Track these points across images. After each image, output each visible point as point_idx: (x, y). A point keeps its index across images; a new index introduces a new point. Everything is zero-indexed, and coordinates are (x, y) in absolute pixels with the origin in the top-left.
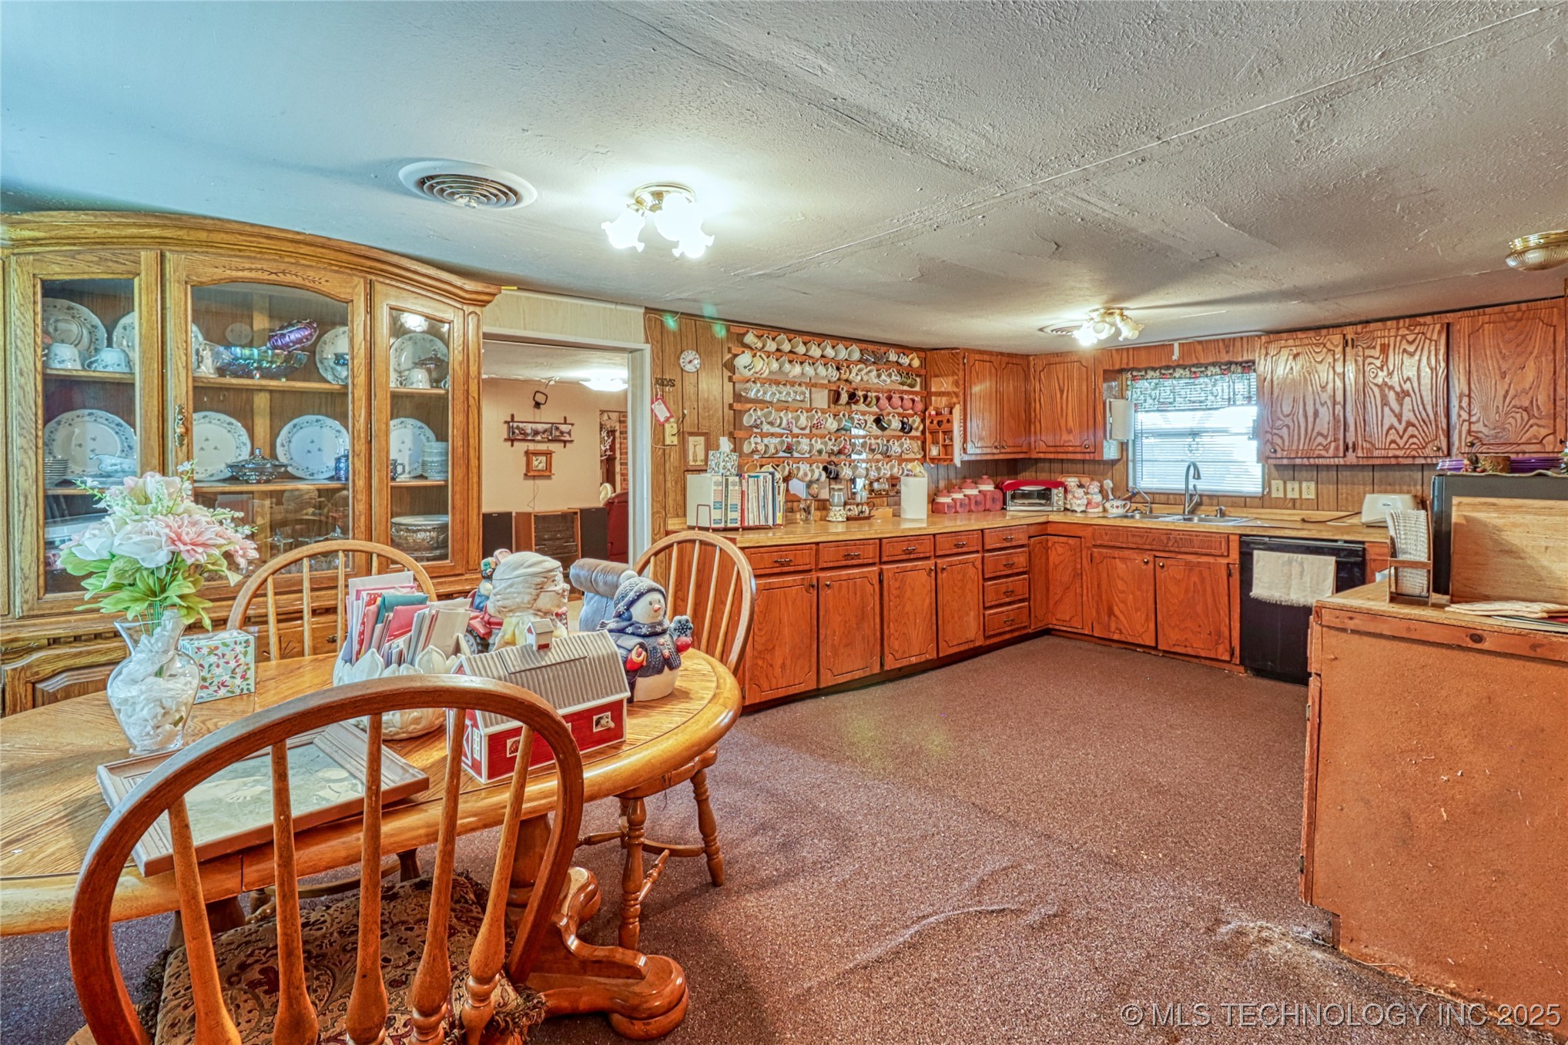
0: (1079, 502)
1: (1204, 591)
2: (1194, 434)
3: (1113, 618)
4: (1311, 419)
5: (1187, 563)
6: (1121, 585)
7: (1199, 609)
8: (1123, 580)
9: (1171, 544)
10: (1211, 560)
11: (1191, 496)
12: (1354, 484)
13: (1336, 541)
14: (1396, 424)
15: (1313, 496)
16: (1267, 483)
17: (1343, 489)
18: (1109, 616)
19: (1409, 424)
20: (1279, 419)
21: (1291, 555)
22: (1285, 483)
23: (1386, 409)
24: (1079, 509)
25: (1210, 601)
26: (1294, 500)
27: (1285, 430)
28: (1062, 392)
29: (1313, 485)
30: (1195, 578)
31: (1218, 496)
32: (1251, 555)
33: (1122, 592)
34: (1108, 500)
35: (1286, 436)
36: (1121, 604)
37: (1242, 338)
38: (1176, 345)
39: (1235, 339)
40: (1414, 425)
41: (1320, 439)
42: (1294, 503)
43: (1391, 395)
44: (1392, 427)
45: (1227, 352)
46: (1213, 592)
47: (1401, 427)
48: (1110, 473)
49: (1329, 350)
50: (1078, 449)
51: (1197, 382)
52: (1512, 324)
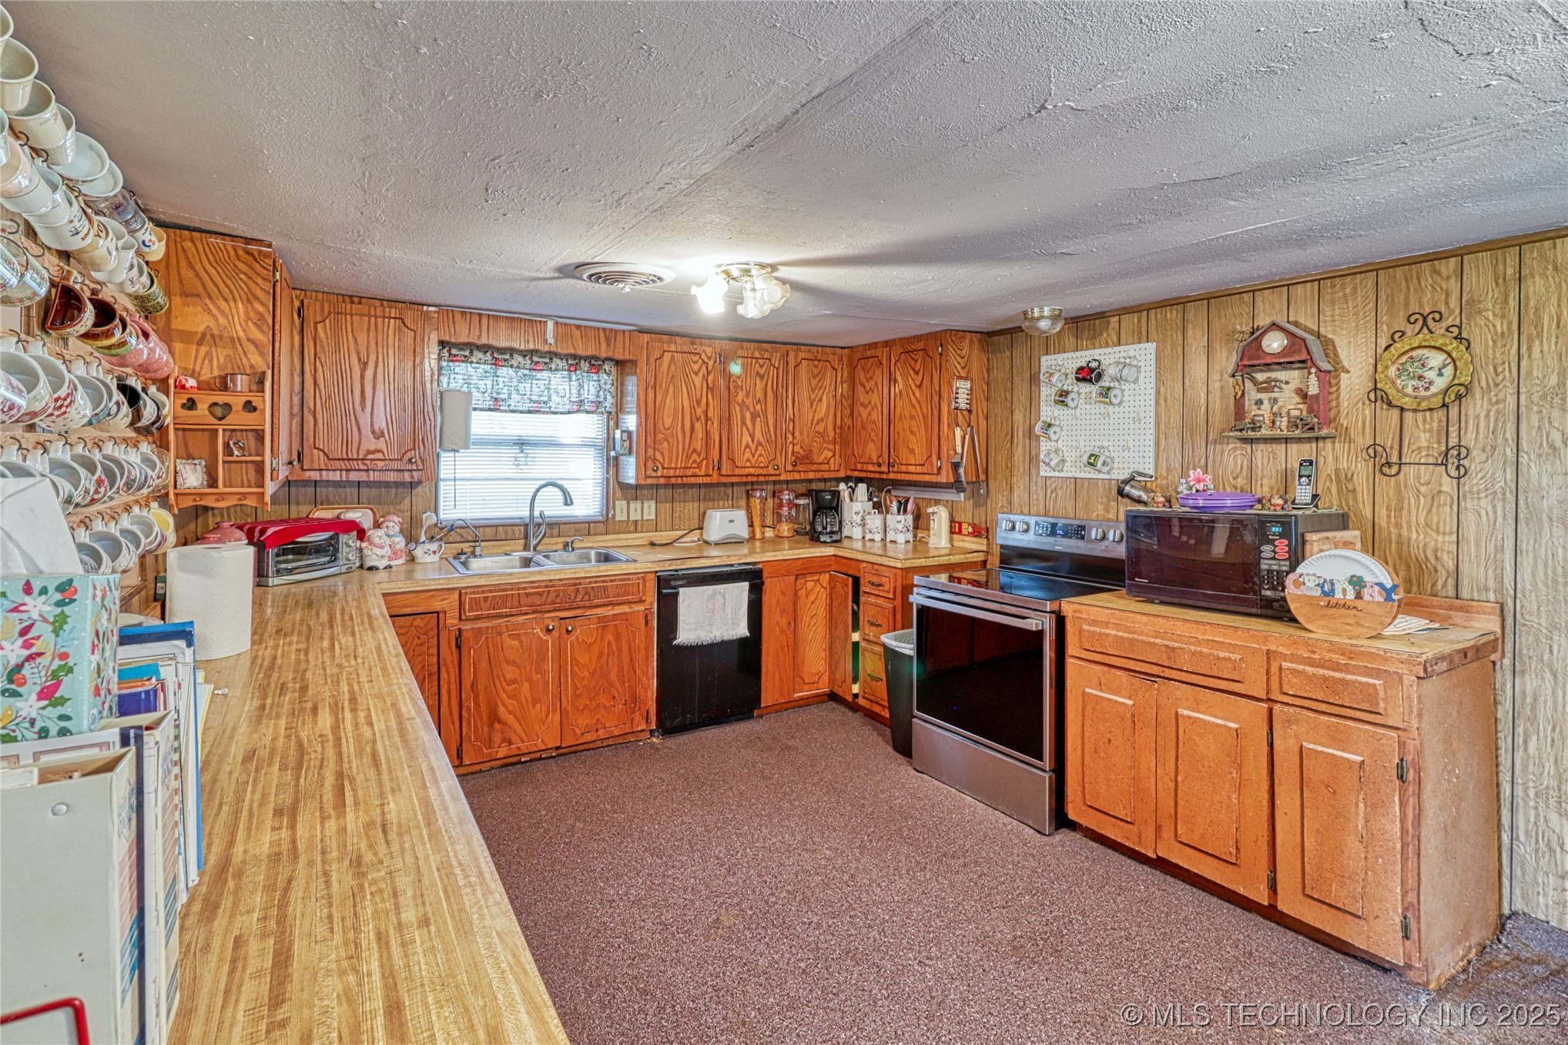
0: (379, 552)
1: (620, 651)
2: (521, 443)
3: (497, 726)
4: (688, 434)
5: (602, 619)
6: (510, 672)
7: (613, 676)
8: (514, 663)
9: (580, 597)
10: (626, 609)
11: (539, 525)
12: (685, 501)
13: (732, 565)
14: (750, 443)
15: (653, 517)
16: (608, 503)
17: (678, 506)
18: (491, 725)
19: (759, 444)
20: (660, 432)
21: (715, 587)
22: (628, 504)
23: (745, 429)
24: (382, 564)
25: (626, 660)
26: (636, 522)
27: (665, 444)
28: (364, 366)
29: (653, 504)
30: (610, 637)
31: (558, 524)
32: (675, 596)
33: (514, 682)
34: (417, 542)
35: (666, 454)
36: (509, 702)
37: (624, 331)
38: (550, 324)
39: (616, 331)
40: (762, 445)
41: (695, 456)
42: (636, 526)
43: (748, 416)
44: (748, 446)
45: (608, 345)
46: (630, 650)
47: (753, 447)
48: (407, 501)
49: (704, 361)
50: (395, 465)
51: (539, 375)
52: (816, 363)
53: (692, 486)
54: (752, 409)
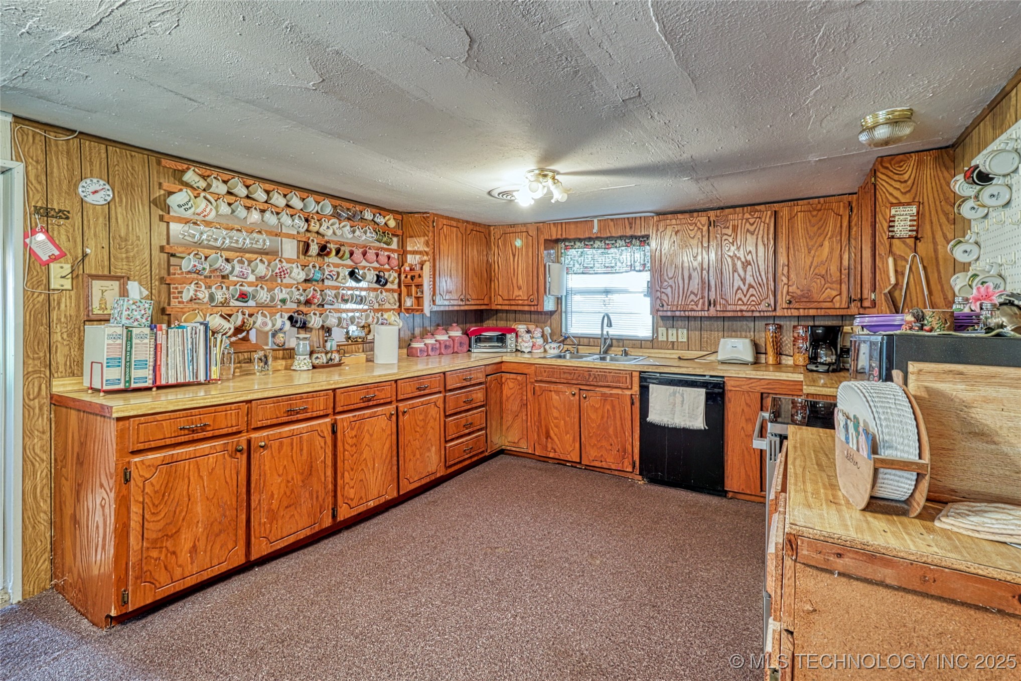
0: (526, 345)
1: (615, 417)
2: (607, 292)
3: (549, 440)
4: (686, 281)
5: (603, 395)
6: (555, 413)
7: (611, 431)
8: (557, 408)
9: (591, 379)
10: (619, 392)
11: (605, 339)
12: (711, 331)
13: (705, 376)
14: (742, 286)
15: (685, 340)
16: (655, 330)
17: (705, 334)
18: (547, 439)
19: (750, 286)
20: (666, 281)
21: (675, 388)
22: (667, 330)
23: (736, 275)
24: (527, 350)
25: (618, 423)
26: (673, 343)
27: (669, 289)
28: (514, 256)
29: (685, 331)
30: (608, 407)
31: (623, 340)
32: (647, 388)
33: (556, 418)
34: (547, 343)
35: (670, 295)
36: (556, 429)
37: (641, 217)
38: (596, 221)
39: (635, 218)
40: (753, 287)
41: (692, 297)
42: (673, 346)
43: (739, 264)
44: (739, 288)
45: (631, 228)
46: (621, 418)
47: (745, 289)
48: (549, 322)
49: (699, 228)
50: (526, 302)
51: (609, 251)
52: (815, 213)
53: (695, 318)
54: (743, 260)
